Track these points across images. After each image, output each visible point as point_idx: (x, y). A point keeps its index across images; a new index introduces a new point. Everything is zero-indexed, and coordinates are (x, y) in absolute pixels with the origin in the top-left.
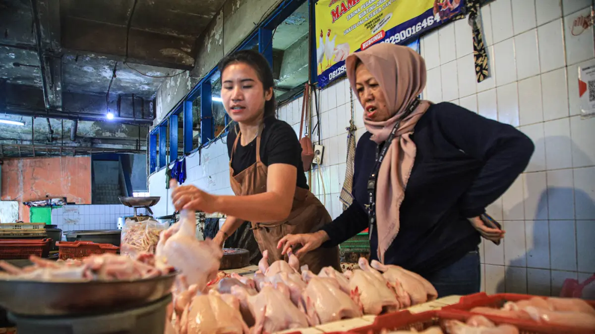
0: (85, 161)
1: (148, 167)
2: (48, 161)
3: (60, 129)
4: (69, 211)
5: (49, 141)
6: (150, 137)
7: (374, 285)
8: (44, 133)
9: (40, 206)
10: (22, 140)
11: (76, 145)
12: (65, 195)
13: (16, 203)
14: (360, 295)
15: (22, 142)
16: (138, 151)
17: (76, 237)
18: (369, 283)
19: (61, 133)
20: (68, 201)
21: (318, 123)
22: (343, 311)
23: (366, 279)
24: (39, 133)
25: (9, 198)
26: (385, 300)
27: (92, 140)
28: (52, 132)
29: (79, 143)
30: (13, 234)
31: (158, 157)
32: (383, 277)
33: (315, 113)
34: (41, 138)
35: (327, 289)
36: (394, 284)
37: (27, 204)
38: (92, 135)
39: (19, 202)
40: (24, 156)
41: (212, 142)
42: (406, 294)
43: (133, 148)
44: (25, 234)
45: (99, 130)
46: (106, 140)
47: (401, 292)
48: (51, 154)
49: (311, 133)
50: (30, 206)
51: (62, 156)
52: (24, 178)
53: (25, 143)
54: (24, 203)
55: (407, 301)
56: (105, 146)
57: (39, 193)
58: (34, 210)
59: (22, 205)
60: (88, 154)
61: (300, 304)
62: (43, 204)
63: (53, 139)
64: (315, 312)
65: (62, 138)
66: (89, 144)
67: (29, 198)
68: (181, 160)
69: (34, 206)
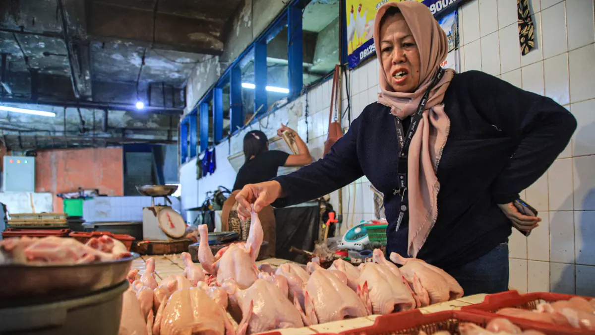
0: (118, 151)
1: (179, 158)
2: (81, 152)
3: (92, 120)
4: (100, 203)
5: (81, 132)
6: (181, 127)
7: (386, 280)
8: (75, 125)
9: (73, 198)
10: (55, 131)
11: (107, 135)
12: (97, 187)
13: (48, 195)
14: (369, 291)
15: (54, 133)
16: (170, 141)
17: (93, 227)
18: (382, 277)
19: (92, 124)
20: (101, 193)
21: (349, 106)
22: (346, 309)
23: (378, 272)
24: (71, 124)
25: (43, 189)
26: (398, 297)
27: (123, 130)
28: (83, 122)
29: (111, 133)
30: (35, 225)
31: (189, 147)
32: (400, 271)
33: (345, 96)
34: (74, 128)
35: (329, 283)
36: (411, 279)
37: (61, 196)
38: (123, 125)
39: (52, 193)
40: (57, 147)
41: (241, 130)
42: (424, 291)
43: (165, 138)
44: (46, 225)
45: (130, 120)
46: (137, 130)
47: (418, 289)
48: (83, 145)
49: (341, 117)
50: (63, 198)
51: (94, 147)
52: (57, 170)
53: (58, 134)
54: (58, 196)
55: (426, 299)
56: (137, 136)
57: (71, 185)
58: (68, 202)
59: (55, 197)
60: (119, 145)
61: (296, 300)
62: (76, 197)
63: (85, 130)
64: (313, 310)
65: (94, 129)
66: (121, 135)
67: (62, 189)
68: (211, 150)
69: (67, 198)
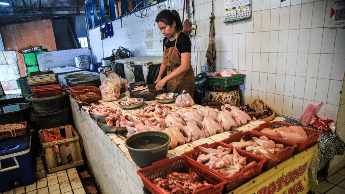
0: (48, 23)
1: (87, 26)
2: (27, 24)
3: (29, 3)
4: (46, 55)
5: (24, 12)
6: (86, 6)
8: (20, 7)
9: (28, 52)
10: (8, 12)
11: (40, 13)
12: (40, 45)
13: (14, 52)
15: (8, 14)
16: (78, 14)
19: (30, 6)
20: (43, 48)
24: (17, 7)
25: (9, 49)
27: (50, 9)
28: (26, 6)
29: (43, 11)
31: (93, 17)
34: (19, 10)
37: (20, 51)
38: (49, 6)
39: (15, 51)
40: (12, 23)
41: (128, 14)
43: (75, 12)
45: (53, 2)
46: (59, 9)
48: (28, 20)
49: (189, 17)
50: (22, 53)
51: (34, 21)
52: (15, 36)
53: (10, 14)
54: (19, 52)
56: (59, 12)
57: (26, 45)
58: (25, 55)
59: (18, 53)
60: (49, 18)
62: (29, 51)
63: (27, 10)
65: (32, 10)
66: (49, 12)
67: (20, 48)
68: (109, 23)
69: (24, 53)
